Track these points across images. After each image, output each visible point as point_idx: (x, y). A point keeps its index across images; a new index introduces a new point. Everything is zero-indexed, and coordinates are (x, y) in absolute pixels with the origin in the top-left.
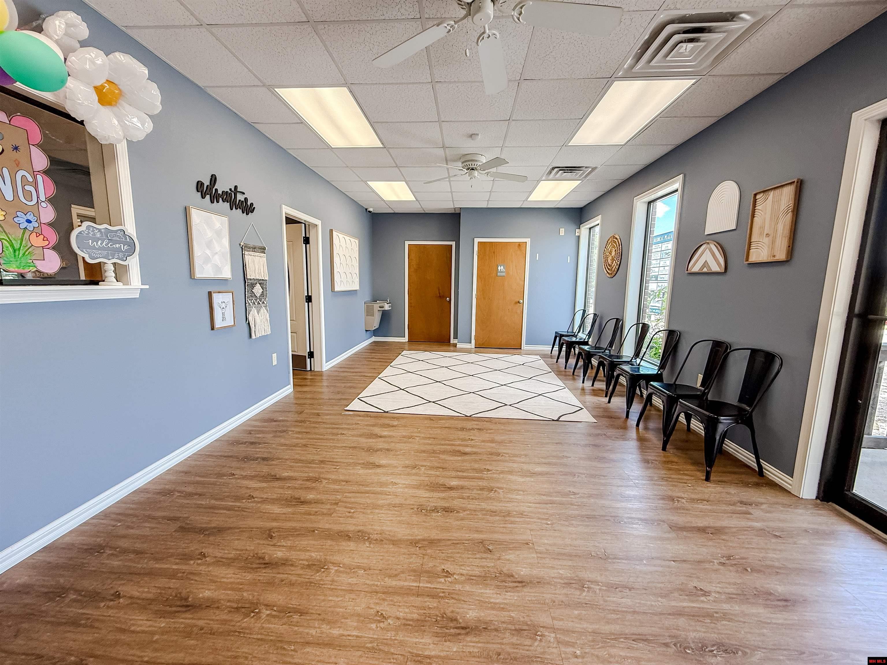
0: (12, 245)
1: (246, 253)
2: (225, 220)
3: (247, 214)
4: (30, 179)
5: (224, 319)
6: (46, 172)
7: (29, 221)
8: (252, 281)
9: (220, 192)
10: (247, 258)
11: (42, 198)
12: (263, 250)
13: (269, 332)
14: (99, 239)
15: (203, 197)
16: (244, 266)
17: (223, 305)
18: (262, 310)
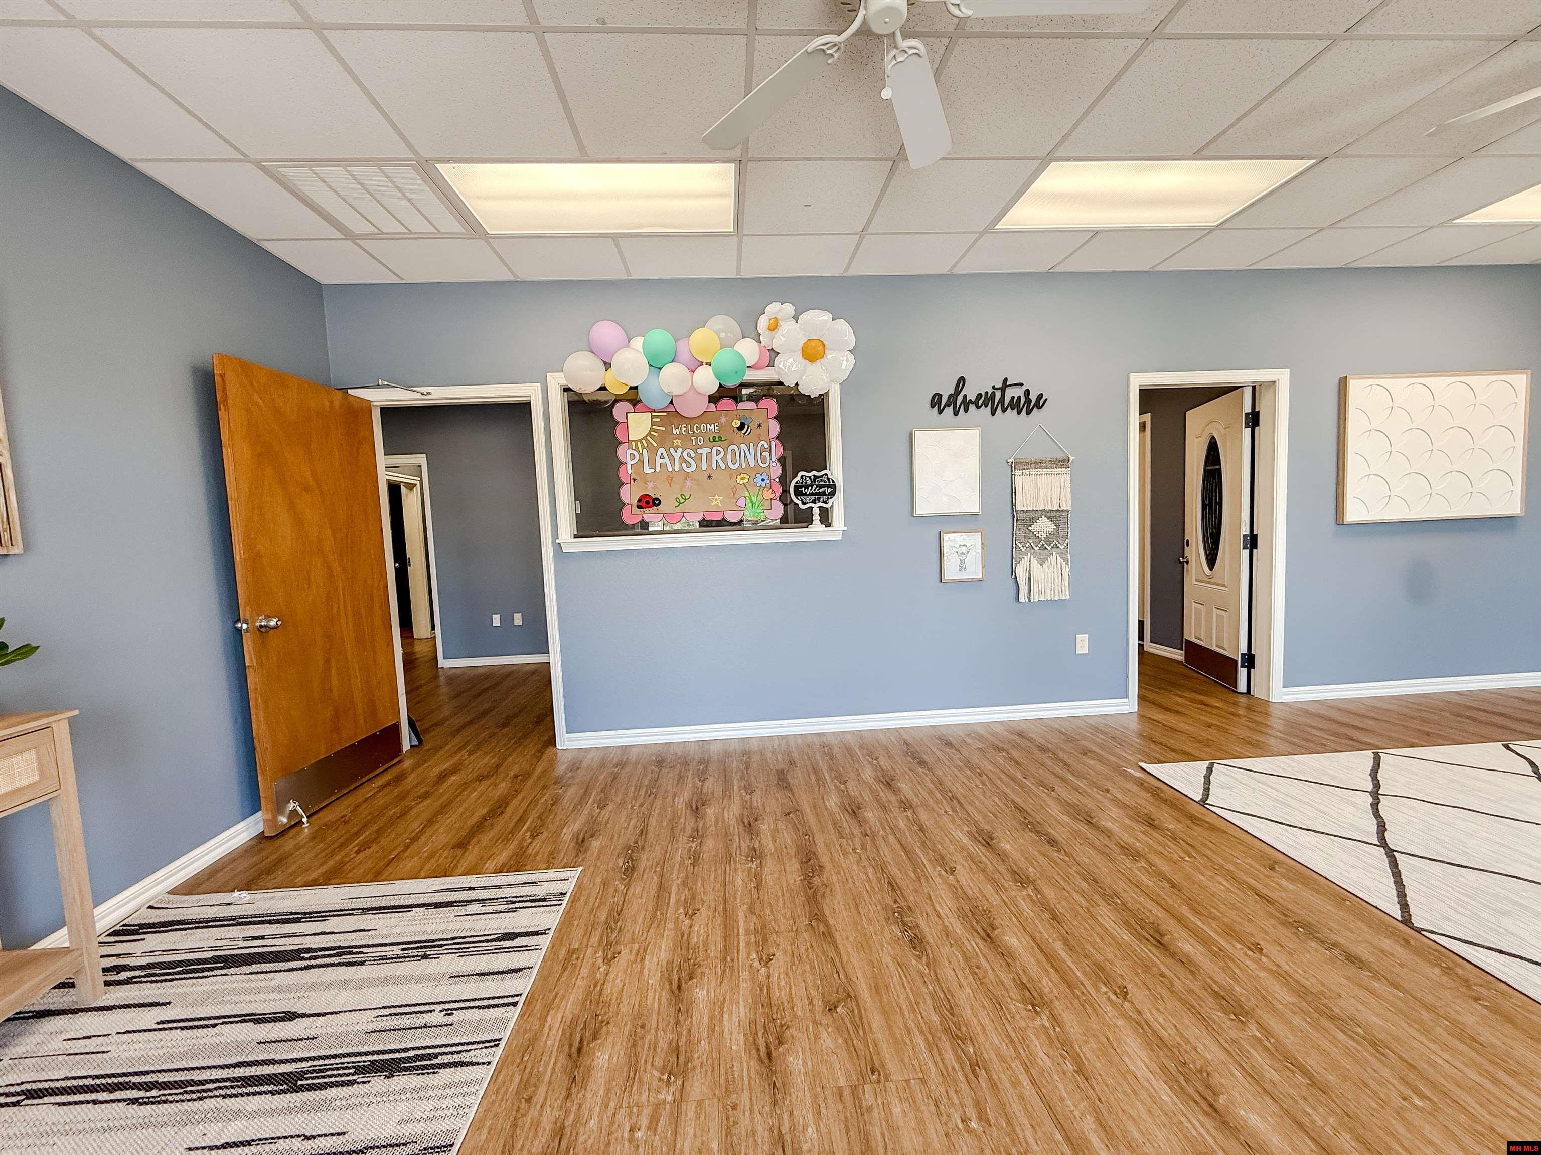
0: (751, 501)
1: (1018, 472)
2: (975, 433)
3: (1029, 412)
4: (766, 446)
5: (962, 568)
6: (777, 438)
7: (763, 480)
8: (1031, 515)
9: (972, 397)
10: (1019, 481)
11: (774, 459)
12: (1064, 462)
13: (1066, 595)
14: (809, 486)
15: (940, 412)
16: (1013, 492)
17: (964, 550)
18: (1052, 559)
